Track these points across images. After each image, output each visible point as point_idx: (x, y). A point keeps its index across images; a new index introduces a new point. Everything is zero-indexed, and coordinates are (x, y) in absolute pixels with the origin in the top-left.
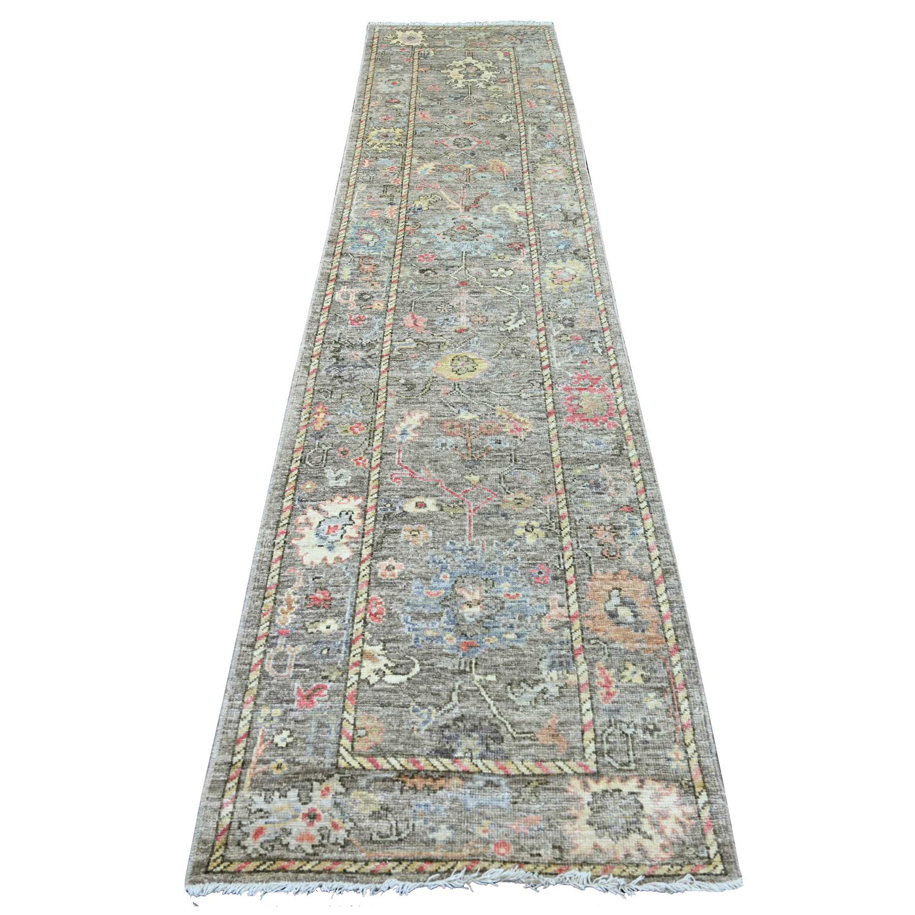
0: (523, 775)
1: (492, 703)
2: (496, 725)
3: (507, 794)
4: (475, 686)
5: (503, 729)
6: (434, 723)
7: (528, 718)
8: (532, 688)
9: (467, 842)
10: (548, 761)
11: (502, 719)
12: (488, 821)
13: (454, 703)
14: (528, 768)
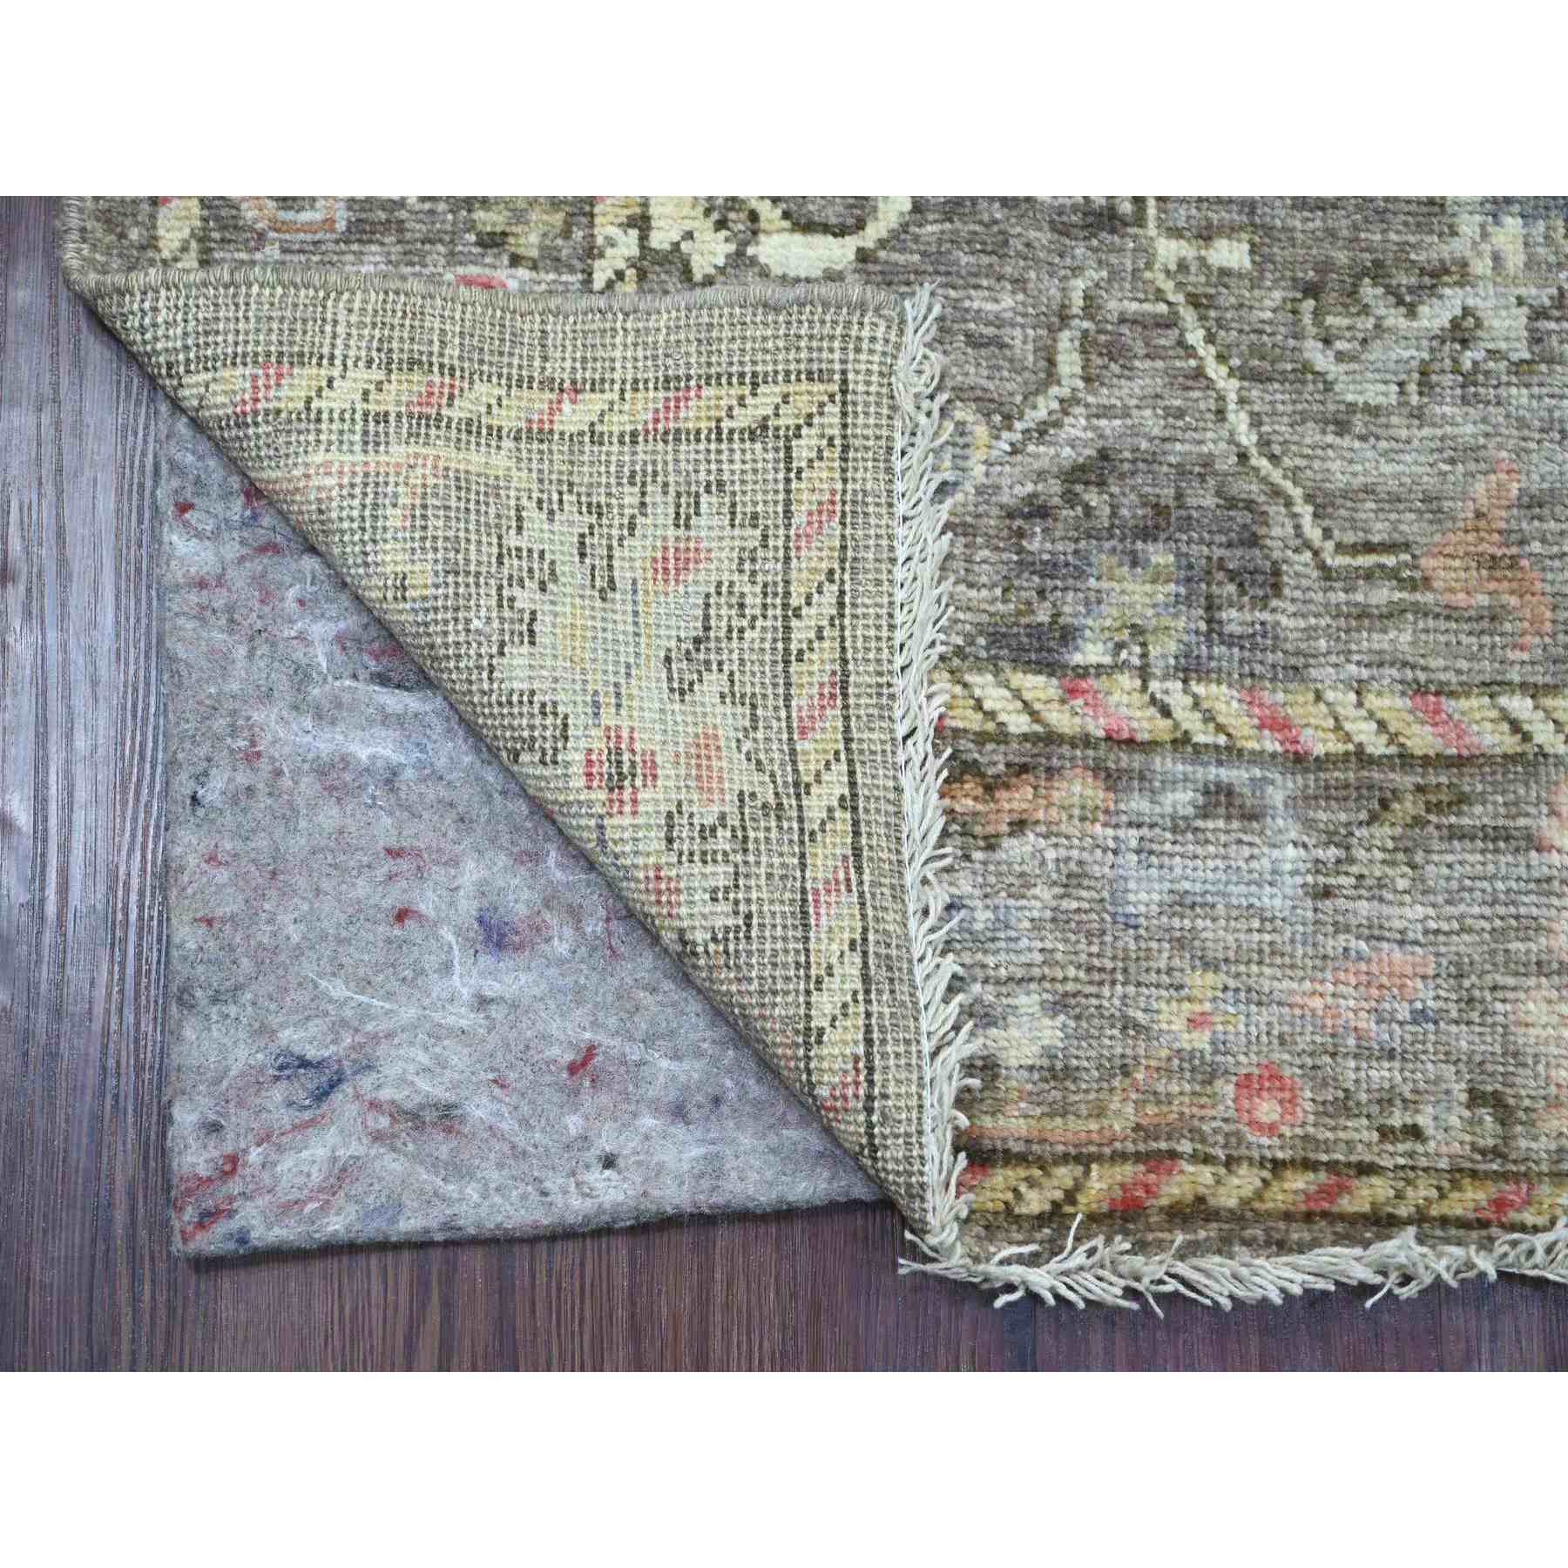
0: (1361, 756)
1: (1230, 387)
2: (1250, 505)
3: (1290, 851)
4: (1160, 296)
5: (1280, 530)
6: (980, 491)
7: (1387, 469)
8: (1412, 313)
9: (1126, 1072)
10: (1465, 690)
11: (1276, 476)
12: (1210, 978)
13: (1065, 392)
14: (1382, 725)
